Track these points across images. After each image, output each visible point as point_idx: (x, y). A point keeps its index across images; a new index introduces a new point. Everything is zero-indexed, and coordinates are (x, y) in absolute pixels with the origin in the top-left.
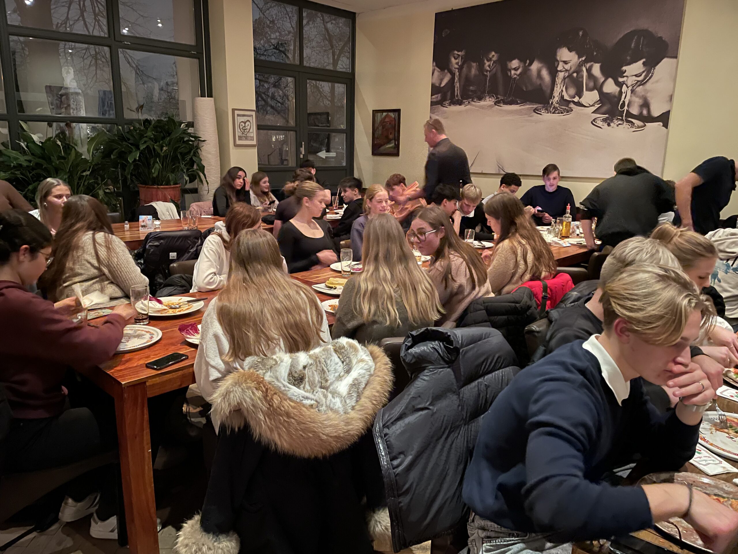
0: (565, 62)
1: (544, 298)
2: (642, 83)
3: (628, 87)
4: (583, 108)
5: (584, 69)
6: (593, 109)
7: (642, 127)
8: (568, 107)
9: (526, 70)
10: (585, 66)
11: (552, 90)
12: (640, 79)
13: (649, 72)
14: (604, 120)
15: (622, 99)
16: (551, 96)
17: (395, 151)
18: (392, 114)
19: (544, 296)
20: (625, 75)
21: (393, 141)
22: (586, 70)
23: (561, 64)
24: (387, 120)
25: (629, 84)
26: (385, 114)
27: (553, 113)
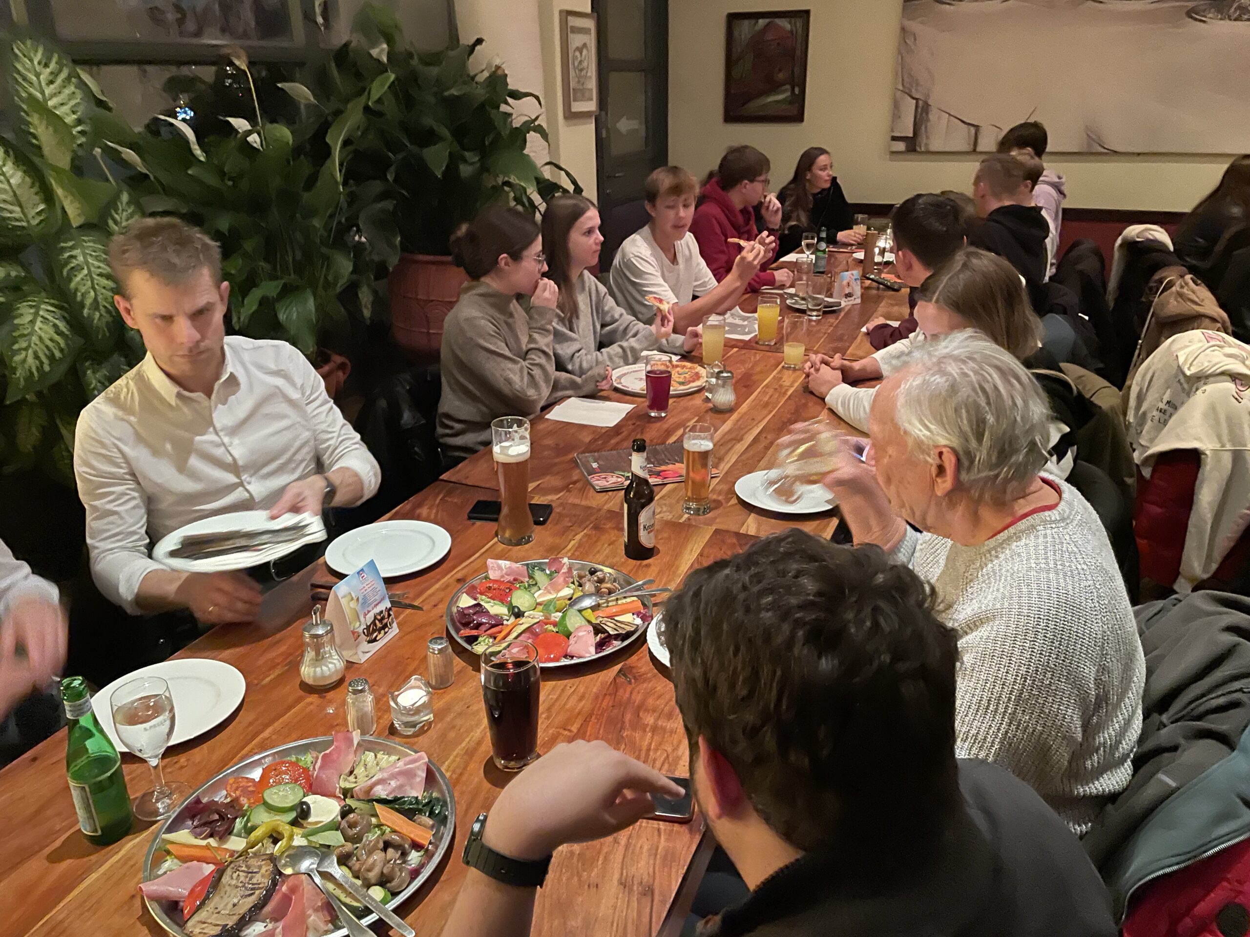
17: (794, 111)
18: (785, 24)
21: (788, 87)
24: (769, 36)
26: (762, 22)
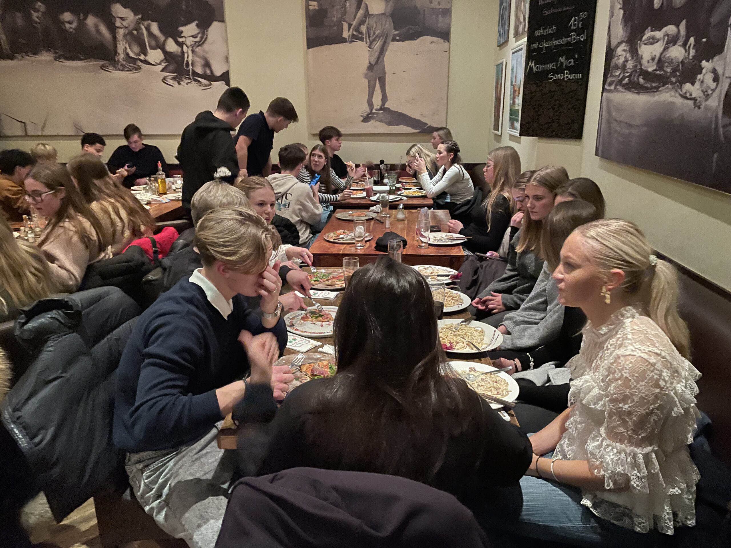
0: (122, 19)
1: (155, 252)
2: (200, 44)
3: (188, 47)
4: (150, 66)
5: (143, 27)
6: (161, 67)
7: (209, 85)
8: (135, 64)
9: (82, 25)
10: (143, 24)
11: (115, 47)
12: (197, 39)
13: (203, 34)
14: (174, 79)
15: (186, 59)
16: (115, 53)
19: (155, 251)
20: (182, 35)
22: (145, 27)
23: (118, 20)
25: (189, 44)
27: (122, 71)
